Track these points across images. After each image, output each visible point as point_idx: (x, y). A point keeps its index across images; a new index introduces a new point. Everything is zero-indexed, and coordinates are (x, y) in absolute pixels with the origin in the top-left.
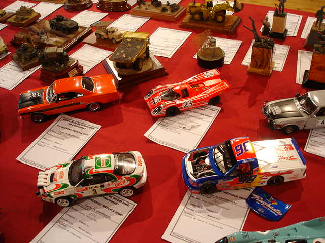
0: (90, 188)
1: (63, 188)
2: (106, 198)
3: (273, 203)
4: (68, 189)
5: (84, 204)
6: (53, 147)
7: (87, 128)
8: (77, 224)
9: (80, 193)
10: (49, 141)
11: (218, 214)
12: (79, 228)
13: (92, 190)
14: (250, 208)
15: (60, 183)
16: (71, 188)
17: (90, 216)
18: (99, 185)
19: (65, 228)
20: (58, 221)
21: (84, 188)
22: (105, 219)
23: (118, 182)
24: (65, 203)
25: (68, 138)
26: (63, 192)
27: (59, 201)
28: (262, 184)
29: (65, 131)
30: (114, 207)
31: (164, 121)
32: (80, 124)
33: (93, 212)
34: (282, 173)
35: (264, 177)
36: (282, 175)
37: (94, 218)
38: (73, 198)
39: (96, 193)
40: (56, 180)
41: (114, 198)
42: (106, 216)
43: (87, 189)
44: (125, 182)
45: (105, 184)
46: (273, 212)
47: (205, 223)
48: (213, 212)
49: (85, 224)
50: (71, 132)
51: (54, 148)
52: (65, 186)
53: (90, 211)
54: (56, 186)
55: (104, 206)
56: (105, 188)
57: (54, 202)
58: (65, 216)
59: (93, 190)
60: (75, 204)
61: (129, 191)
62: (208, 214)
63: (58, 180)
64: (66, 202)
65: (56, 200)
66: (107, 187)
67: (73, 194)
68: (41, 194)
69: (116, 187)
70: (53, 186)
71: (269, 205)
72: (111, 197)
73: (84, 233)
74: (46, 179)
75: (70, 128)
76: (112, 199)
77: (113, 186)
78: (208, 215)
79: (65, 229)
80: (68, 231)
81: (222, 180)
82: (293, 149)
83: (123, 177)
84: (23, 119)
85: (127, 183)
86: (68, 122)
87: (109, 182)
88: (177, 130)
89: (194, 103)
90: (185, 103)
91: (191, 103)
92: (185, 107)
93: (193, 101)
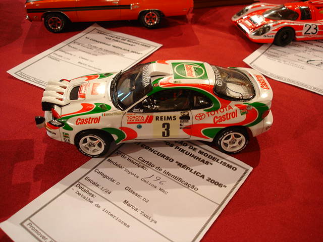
0: (157, 118)
1: (97, 110)
2: (183, 151)
4: (109, 114)
5: (135, 155)
6: (76, 63)
7: (137, 45)
8: (120, 194)
9: (133, 127)
10: (71, 55)
12: (126, 202)
13: (161, 123)
15: (92, 103)
16: (116, 114)
17: (151, 180)
18: (178, 114)
19: (92, 199)
20: (77, 183)
21: (145, 116)
22: (185, 191)
23: (220, 114)
24: (96, 147)
25: (104, 54)
26: (97, 120)
27: (85, 141)
29: (99, 45)
30: (201, 168)
31: (269, 50)
32: (125, 40)
33: (157, 174)
37: (159, 186)
38: (115, 137)
39: (168, 135)
40: (83, 96)
41: (200, 152)
42: (187, 185)
43: (150, 120)
44: (235, 114)
45: (193, 113)
49: (139, 196)
50: (110, 48)
51: (79, 64)
52: (102, 108)
53: (150, 171)
54: (81, 107)
55: (180, 164)
56: (190, 123)
57: (72, 142)
58: (93, 176)
59: (164, 125)
60: (117, 154)
61: (238, 139)
63: (87, 97)
64: (100, 145)
65: (79, 136)
66: (196, 122)
67: (117, 127)
68: (47, 121)
69: (215, 124)
70: (76, 106)
72: (194, 149)
73: (137, 214)
74: (62, 93)
75: (109, 43)
76: (196, 154)
77: (209, 120)
79: (91, 202)
80: (98, 206)
83: (233, 103)
84: (30, 19)
85: (241, 118)
86: (106, 36)
87: (201, 111)
88: (296, 63)
89: (321, 30)
90: (308, 27)
91: (315, 29)
92: (305, 33)
93: (319, 26)
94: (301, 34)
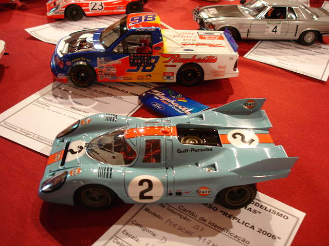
3: (179, 100)
11: (88, 107)
14: (141, 105)
28: (168, 78)
34: (200, 60)
35: (171, 63)
36: (199, 64)
46: (176, 109)
47: (62, 115)
48: (82, 104)
62: (71, 106)
71: (172, 102)
78: (72, 108)
81: (103, 58)
82: (223, 39)
89: (106, 6)
90: (94, 4)
91: (101, 5)
92: (92, 9)
93: (104, 3)
94: (88, 10)
